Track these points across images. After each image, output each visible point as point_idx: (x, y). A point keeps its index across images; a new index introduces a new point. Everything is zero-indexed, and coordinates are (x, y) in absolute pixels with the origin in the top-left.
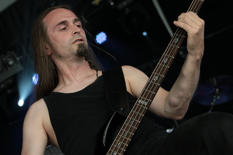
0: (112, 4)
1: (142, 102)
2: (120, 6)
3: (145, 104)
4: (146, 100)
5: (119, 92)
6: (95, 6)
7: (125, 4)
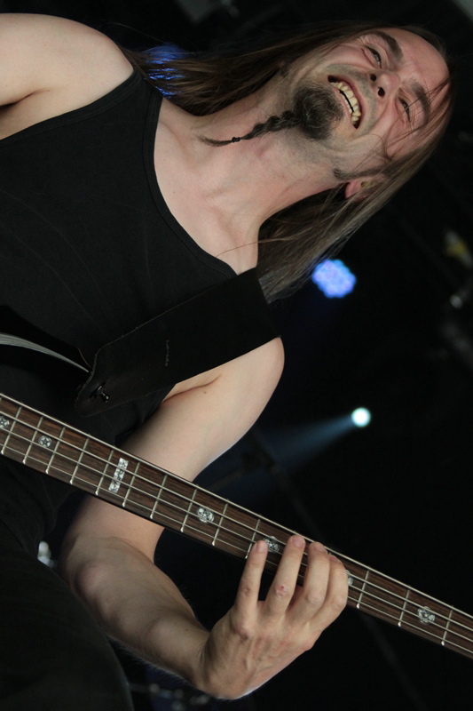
0: (456, 301)
1: (119, 473)
2: (450, 330)
3: (112, 486)
4: (127, 488)
5: (167, 360)
6: (441, 244)
7: (462, 344)
